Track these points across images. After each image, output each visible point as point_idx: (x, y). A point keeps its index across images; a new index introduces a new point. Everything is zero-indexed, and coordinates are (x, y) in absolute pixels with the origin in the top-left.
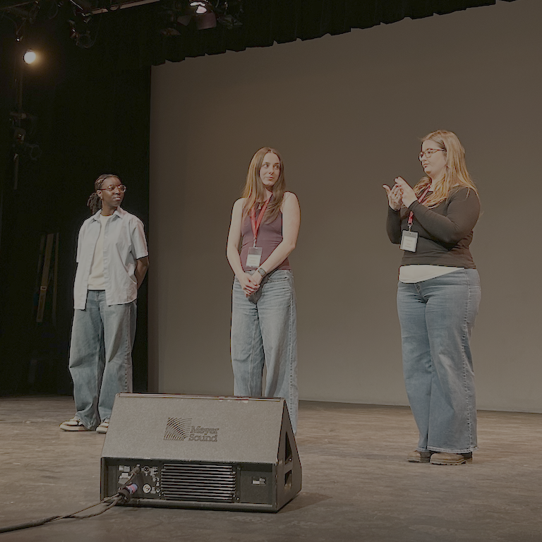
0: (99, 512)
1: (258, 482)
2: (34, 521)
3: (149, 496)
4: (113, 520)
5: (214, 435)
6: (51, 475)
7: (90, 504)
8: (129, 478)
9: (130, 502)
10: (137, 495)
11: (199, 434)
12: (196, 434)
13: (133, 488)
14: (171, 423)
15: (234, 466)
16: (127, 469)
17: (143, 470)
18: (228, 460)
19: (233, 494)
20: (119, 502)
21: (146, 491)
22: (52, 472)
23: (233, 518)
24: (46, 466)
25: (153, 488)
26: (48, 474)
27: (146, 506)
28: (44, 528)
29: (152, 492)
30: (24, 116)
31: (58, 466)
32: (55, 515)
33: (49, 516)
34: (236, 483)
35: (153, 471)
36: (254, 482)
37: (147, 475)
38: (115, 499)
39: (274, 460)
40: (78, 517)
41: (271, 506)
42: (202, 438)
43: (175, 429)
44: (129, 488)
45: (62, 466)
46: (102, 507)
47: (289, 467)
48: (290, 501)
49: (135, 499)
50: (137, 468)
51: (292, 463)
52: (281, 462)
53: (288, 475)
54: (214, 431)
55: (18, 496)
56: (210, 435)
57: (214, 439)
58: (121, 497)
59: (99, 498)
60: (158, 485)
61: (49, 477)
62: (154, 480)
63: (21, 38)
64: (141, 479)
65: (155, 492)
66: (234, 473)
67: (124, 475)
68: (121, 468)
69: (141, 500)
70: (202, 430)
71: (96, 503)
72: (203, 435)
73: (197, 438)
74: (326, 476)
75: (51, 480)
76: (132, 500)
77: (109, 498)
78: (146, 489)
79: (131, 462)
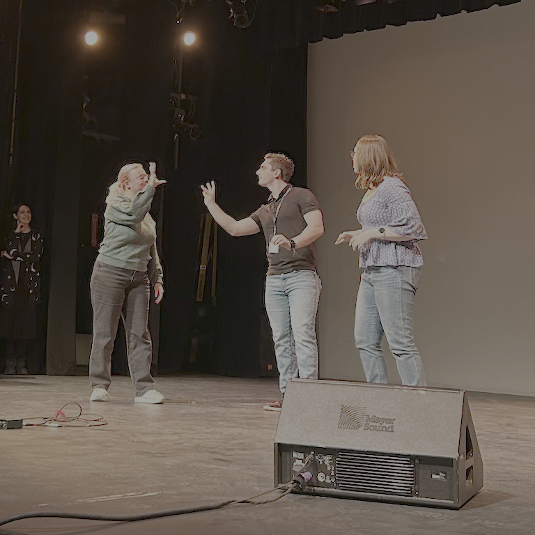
0: (275, 498)
1: (438, 477)
2: (212, 504)
3: (325, 485)
4: (289, 508)
5: (390, 425)
6: (222, 457)
7: (264, 490)
8: (304, 465)
9: (304, 490)
10: (310, 483)
11: (374, 424)
12: (371, 424)
13: (307, 475)
14: (345, 410)
15: (412, 459)
16: (301, 456)
17: (317, 457)
18: (406, 453)
19: (411, 488)
20: (294, 489)
21: (321, 480)
22: (223, 454)
23: (413, 513)
24: (216, 448)
25: (328, 477)
26: (219, 456)
27: (321, 495)
28: (222, 512)
29: (327, 481)
30: (183, 96)
31: (228, 449)
32: (232, 500)
33: (226, 500)
34: (415, 478)
35: (327, 459)
36: (434, 476)
37: (321, 463)
38: (290, 486)
39: (455, 455)
40: (253, 503)
41: (453, 502)
42: (378, 428)
43: (349, 418)
44: (303, 475)
45: (232, 449)
46: (275, 495)
47: (470, 462)
48: (473, 497)
49: (310, 488)
50: (311, 456)
51: (473, 458)
52: (462, 457)
53: (469, 471)
54: (391, 421)
55: (192, 478)
56: (385, 425)
57: (390, 429)
58: (296, 484)
59: (273, 484)
60: (333, 474)
61: (221, 460)
62: (329, 469)
63: (181, 20)
64: (315, 467)
65: (329, 481)
66: (412, 466)
67: (299, 462)
68: (295, 455)
69: (316, 488)
70: (377, 420)
71: (270, 489)
72: (378, 424)
73: (372, 428)
74: (507, 473)
75: (222, 463)
76: (306, 488)
77: (283, 485)
78: (321, 477)
79: (304, 449)
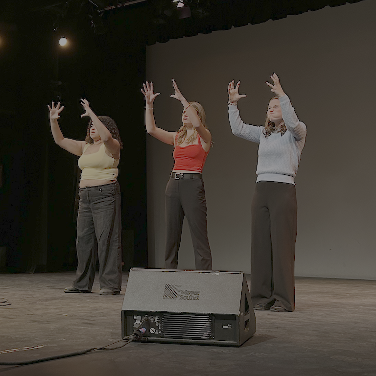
0: (122, 345)
1: (227, 327)
2: (80, 351)
3: (154, 335)
4: (131, 351)
5: (196, 296)
6: (88, 322)
7: (115, 341)
8: (141, 323)
9: (141, 339)
10: (145, 335)
11: (186, 295)
12: (184, 295)
13: (143, 330)
14: (168, 287)
15: (211, 316)
16: (139, 318)
17: (149, 318)
18: (206, 312)
19: (210, 334)
20: (135, 339)
21: (152, 332)
22: (89, 320)
23: (210, 350)
24: (84, 316)
25: (157, 330)
26: (86, 321)
27: (152, 342)
28: (85, 356)
29: (156, 333)
30: (60, 83)
31: (92, 317)
32: (93, 348)
33: (89, 348)
34: (212, 327)
35: (156, 319)
36: (224, 327)
37: (152, 322)
38: (132, 337)
39: (237, 313)
40: (108, 349)
41: (236, 342)
42: (189, 298)
43: (170, 292)
44: (140, 330)
45: (95, 316)
46: (122, 343)
47: (248, 317)
48: (249, 339)
49: (145, 338)
50: (145, 317)
51: (249, 315)
52: (242, 314)
53: (246, 323)
54: (197, 293)
55: (68, 336)
56: (194, 296)
57: (196, 298)
58: (135, 336)
59: (121, 337)
60: (160, 328)
61: (87, 323)
62: (157, 325)
63: (57, 29)
64: (148, 325)
65: (158, 333)
66: (211, 320)
67: (138, 322)
68: (135, 317)
69: (149, 338)
70: (189, 293)
71: (119, 340)
72: (189, 296)
73: (185, 298)
74: (272, 323)
75: (88, 325)
76: (142, 338)
77: (127, 337)
78: (152, 331)
79: (141, 313)
